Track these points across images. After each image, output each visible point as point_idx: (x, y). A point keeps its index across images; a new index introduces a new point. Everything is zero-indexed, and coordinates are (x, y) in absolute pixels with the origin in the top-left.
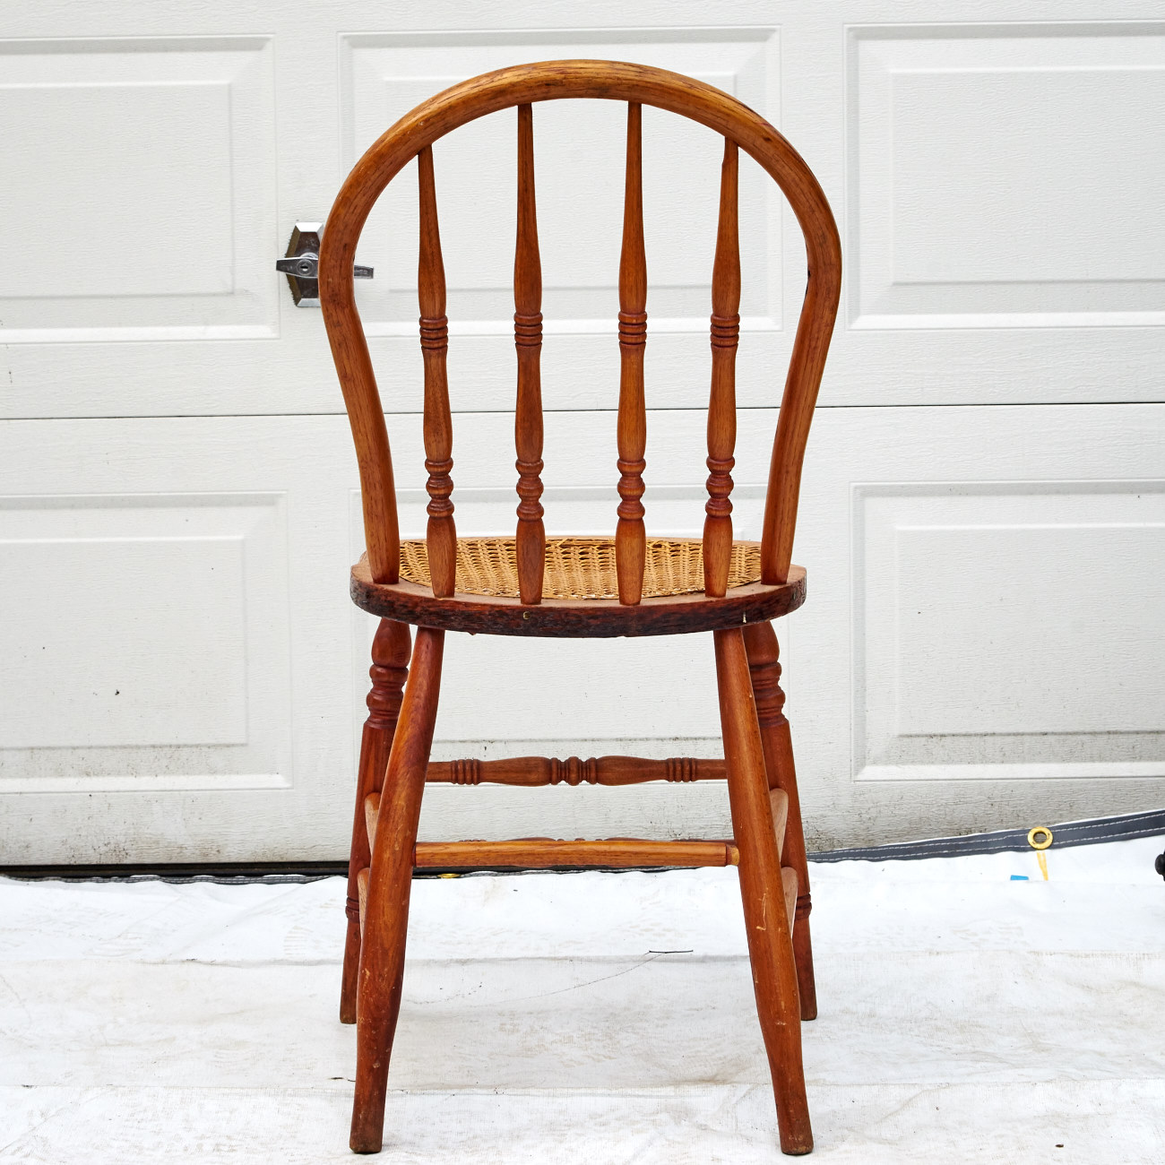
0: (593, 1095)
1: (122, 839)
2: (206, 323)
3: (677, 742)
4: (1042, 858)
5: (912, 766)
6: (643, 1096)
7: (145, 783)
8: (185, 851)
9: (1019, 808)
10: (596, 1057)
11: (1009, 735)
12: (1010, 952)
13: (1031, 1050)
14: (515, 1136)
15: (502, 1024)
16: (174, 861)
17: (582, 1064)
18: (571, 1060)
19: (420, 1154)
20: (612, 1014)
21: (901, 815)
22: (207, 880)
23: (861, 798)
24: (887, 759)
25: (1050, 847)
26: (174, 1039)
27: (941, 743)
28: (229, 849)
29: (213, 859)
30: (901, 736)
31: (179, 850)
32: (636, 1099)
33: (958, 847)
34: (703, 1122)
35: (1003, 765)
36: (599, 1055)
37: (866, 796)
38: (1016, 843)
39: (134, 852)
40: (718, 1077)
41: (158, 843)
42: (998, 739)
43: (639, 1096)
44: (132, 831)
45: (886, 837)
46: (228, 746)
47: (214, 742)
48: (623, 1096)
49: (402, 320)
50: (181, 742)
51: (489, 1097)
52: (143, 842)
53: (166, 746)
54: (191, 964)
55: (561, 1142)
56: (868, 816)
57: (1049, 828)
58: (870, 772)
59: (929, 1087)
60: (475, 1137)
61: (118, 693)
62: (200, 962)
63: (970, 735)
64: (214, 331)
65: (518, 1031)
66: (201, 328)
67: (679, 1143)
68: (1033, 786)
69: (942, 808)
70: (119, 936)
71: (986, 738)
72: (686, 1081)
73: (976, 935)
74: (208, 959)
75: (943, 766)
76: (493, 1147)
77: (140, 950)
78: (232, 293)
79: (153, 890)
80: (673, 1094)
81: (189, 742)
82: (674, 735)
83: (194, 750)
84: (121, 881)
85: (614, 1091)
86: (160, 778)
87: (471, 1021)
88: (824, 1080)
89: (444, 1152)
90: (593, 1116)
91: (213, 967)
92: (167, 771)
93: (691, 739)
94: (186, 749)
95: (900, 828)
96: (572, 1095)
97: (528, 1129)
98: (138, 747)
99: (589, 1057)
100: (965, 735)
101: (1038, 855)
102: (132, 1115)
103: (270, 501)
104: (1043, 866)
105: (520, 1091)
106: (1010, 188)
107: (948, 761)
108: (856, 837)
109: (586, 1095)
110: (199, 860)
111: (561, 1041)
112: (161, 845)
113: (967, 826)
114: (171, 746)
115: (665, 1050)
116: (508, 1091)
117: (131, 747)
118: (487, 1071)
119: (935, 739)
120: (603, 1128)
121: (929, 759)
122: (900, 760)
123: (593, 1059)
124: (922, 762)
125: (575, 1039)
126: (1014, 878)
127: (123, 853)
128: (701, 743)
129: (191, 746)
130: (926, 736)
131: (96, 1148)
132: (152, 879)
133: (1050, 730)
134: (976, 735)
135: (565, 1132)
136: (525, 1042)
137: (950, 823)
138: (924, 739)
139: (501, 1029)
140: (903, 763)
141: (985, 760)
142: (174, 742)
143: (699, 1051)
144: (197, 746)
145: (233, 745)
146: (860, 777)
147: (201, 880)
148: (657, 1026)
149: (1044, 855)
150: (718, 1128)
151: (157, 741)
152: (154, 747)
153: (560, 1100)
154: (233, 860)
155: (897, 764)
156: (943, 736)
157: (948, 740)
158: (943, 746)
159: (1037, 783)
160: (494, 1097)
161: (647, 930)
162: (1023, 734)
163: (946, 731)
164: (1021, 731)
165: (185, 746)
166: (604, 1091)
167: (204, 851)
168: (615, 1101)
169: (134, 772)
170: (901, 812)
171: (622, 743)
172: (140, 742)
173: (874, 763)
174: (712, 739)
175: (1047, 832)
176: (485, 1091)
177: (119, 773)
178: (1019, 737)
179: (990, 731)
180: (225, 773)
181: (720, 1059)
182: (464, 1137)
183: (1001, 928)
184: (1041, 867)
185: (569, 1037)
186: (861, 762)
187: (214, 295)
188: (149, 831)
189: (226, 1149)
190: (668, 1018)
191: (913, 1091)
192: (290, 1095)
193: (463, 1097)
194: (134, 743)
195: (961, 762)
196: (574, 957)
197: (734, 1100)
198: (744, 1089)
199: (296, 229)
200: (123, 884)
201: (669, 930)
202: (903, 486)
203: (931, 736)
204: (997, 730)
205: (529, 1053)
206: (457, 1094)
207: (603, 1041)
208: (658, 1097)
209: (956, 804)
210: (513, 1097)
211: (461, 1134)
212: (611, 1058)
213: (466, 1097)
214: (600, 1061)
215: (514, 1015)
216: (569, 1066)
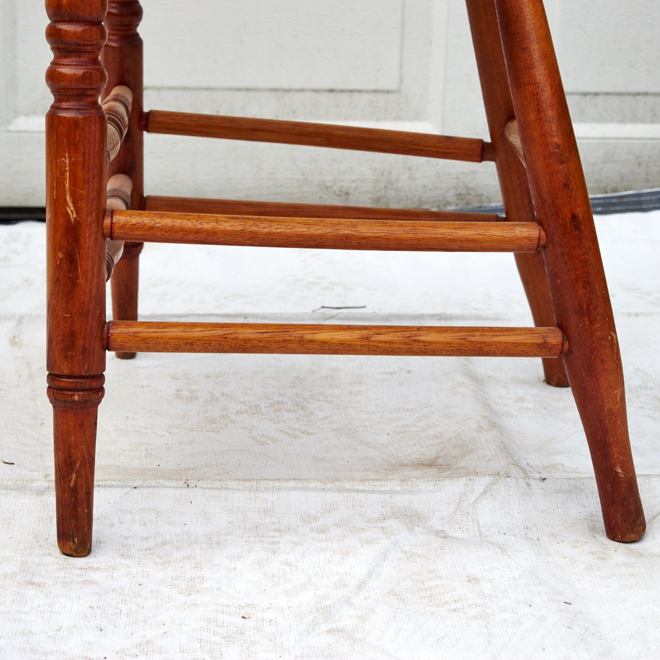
0: (305, 489)
3: (333, 94)
6: (364, 491)
10: (290, 432)
14: (215, 542)
15: (178, 390)
17: (277, 441)
18: (264, 436)
19: (98, 569)
20: (297, 378)
27: (594, 102)
32: (355, 494)
34: (440, 528)
36: (294, 430)
40: (440, 461)
42: (650, 99)
43: (358, 491)
48: (340, 490)
51: (179, 490)
55: (274, 552)
60: (164, 543)
65: (197, 398)
71: (638, 97)
72: (403, 465)
73: (649, 293)
76: (188, 557)
80: (398, 488)
82: (329, 86)
85: (329, 486)
87: (143, 387)
88: (563, 465)
89: (128, 562)
90: (307, 519)
96: (279, 489)
97: (230, 533)
99: (282, 431)
105: (216, 484)
109: (295, 489)
111: (247, 411)
115: (367, 423)
116: (199, 484)
118: (168, 449)
119: (588, 98)
120: (322, 536)
123: (288, 434)
125: (263, 410)
128: (356, 96)
134: (629, 94)
135: (277, 539)
136: (207, 411)
139: (177, 397)
143: (406, 426)
148: (351, 394)
150: (458, 534)
153: (264, 496)
156: (596, 94)
157: (600, 100)
158: (596, 105)
160: (185, 491)
161: (314, 284)
166: (317, 484)
168: (330, 497)
174: (368, 91)
176: (174, 484)
181: (436, 437)
182: (150, 544)
185: (256, 406)
190: (360, 383)
193: (146, 491)
195: (611, 121)
196: (248, 314)
197: (472, 498)
198: (481, 483)
201: (336, 284)
203: (585, 94)
205: (213, 426)
206: (140, 486)
207: (294, 411)
208: (381, 492)
209: (604, 162)
210: (208, 491)
211: (147, 538)
212: (308, 434)
213: (151, 490)
214: (296, 437)
215: (189, 379)
216: (263, 443)
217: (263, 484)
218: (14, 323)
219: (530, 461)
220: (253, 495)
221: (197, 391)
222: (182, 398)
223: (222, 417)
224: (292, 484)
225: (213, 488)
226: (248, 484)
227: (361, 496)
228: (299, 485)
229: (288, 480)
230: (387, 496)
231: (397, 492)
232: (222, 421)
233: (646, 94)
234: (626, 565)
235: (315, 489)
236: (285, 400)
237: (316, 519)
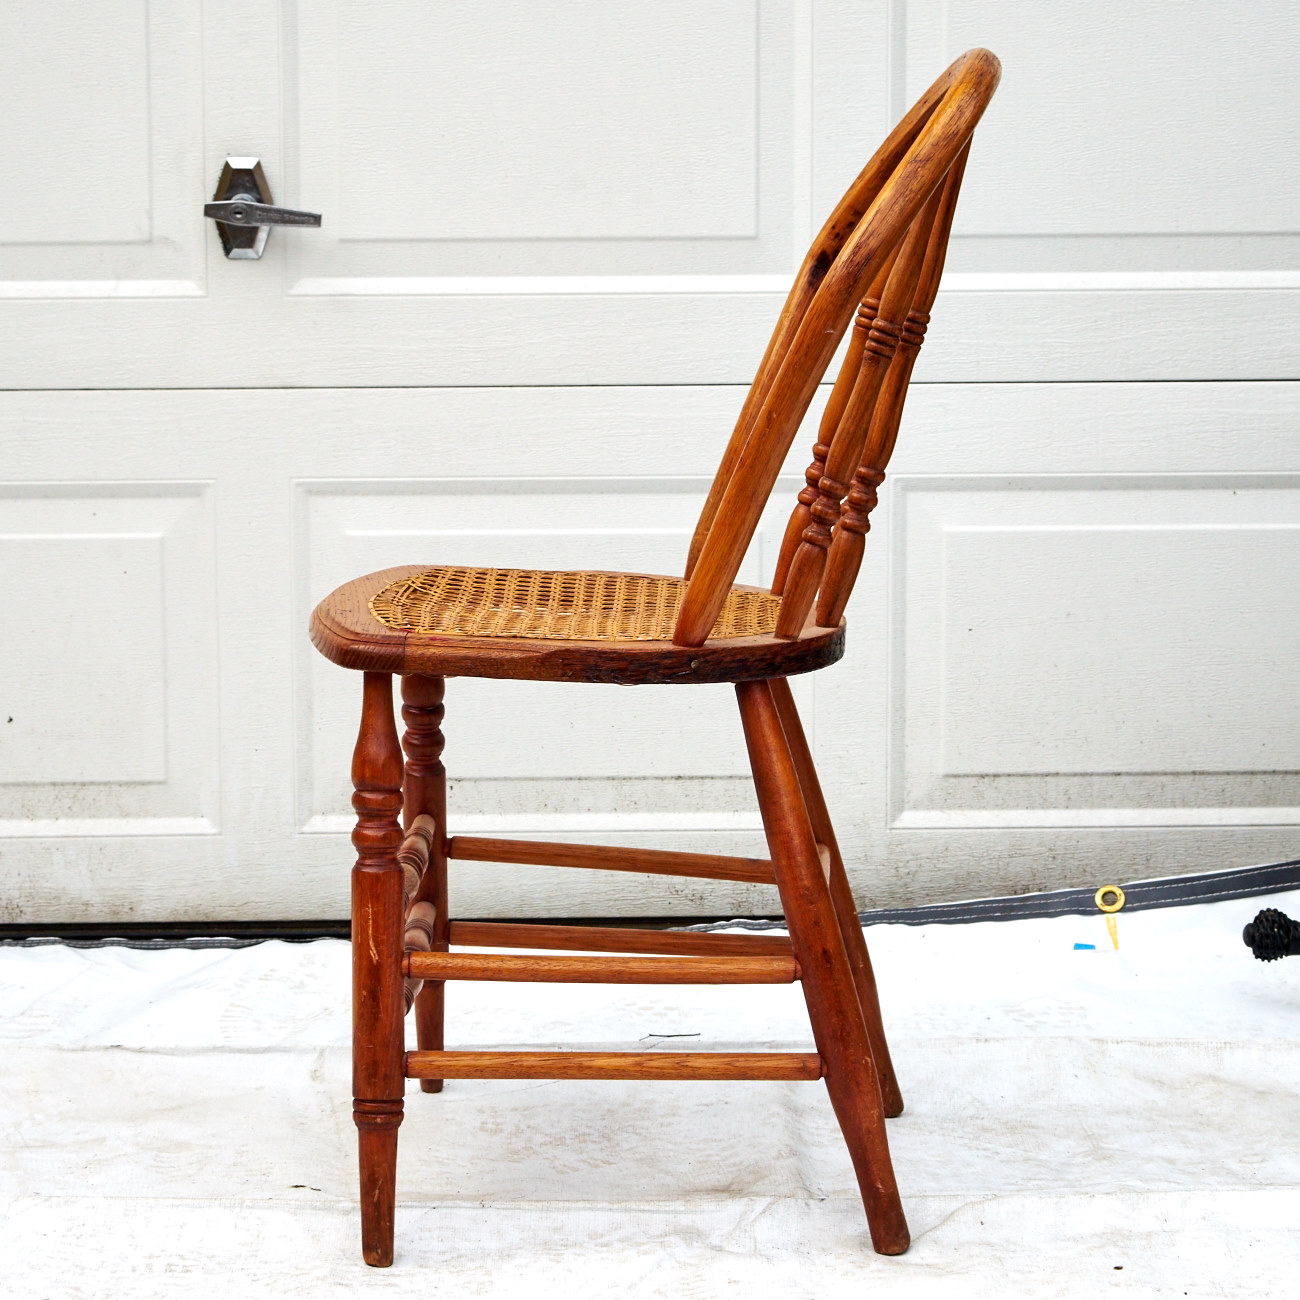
0: (592, 1209)
1: (16, 894)
2: (118, 277)
3: (681, 781)
4: (1112, 923)
5: (959, 812)
6: (649, 1211)
7: (43, 827)
8: (91, 908)
9: (1085, 862)
10: (592, 1162)
11: (1075, 775)
12: (1071, 1039)
13: (1090, 1159)
14: (505, 1254)
15: (483, 1123)
16: (78, 920)
17: (578, 1170)
18: (565, 1166)
19: (399, 1275)
20: (609, 1110)
21: (944, 870)
22: (119, 944)
23: (898, 849)
24: (930, 803)
25: (1123, 910)
26: (104, 1139)
27: (994, 785)
28: (143, 906)
29: (125, 918)
30: (948, 776)
31: (84, 908)
32: (641, 1214)
33: (1013, 908)
34: (718, 1244)
35: (1067, 811)
36: (597, 1160)
37: (904, 846)
38: (1081, 904)
39: (30, 909)
40: (734, 1187)
41: (57, 898)
42: (1062, 781)
43: (643, 1211)
44: (27, 885)
45: (928, 895)
46: (143, 784)
47: (124, 778)
48: (626, 1211)
49: (355, 276)
50: (87, 778)
51: (475, 1211)
52: (41, 898)
53: (68, 784)
54: (116, 1050)
55: (558, 1263)
56: (907, 871)
57: (1120, 887)
58: (909, 818)
59: (973, 1199)
60: (460, 1256)
61: (11, 720)
62: (127, 1049)
63: (1029, 775)
64: (129, 288)
65: (501, 1131)
66: (112, 283)
67: (691, 1265)
68: (1103, 836)
69: (994, 861)
70: (22, 1014)
71: (1048, 778)
72: (697, 1191)
73: (1030, 1015)
74: (136, 1045)
75: (996, 812)
76: (481, 1267)
77: (49, 1030)
78: (149, 242)
79: (56, 956)
80: (682, 1208)
81: (96, 778)
82: (676, 773)
83: (102, 788)
84: (16, 945)
85: (616, 1206)
86: (62, 822)
87: (447, 1120)
89: (427, 1271)
90: (593, 1236)
91: (142, 1055)
92: (70, 813)
93: (697, 778)
94: (92, 787)
95: (944, 885)
96: (569, 1209)
97: (520, 1248)
98: (35, 785)
99: (584, 1162)
100: (1022, 775)
101: (1108, 920)
102: (70, 1230)
103: (194, 491)
104: (1113, 931)
105: (509, 1205)
106: (1085, 121)
107: (1002, 805)
108: (892, 895)
109: (584, 1209)
110: (108, 919)
111: (551, 1143)
112: (62, 902)
113: (1023, 883)
114: (74, 784)
115: (671, 1154)
116: (495, 1204)
117: (26, 784)
118: (469, 1177)
119: (986, 780)
120: (605, 1249)
121: (980, 803)
122: (947, 802)
123: (589, 1163)
124: (971, 807)
125: (568, 1141)
126: (1078, 947)
127: (17, 911)
128: (708, 782)
129: (99, 784)
130: (977, 776)
131: (33, 1267)
132: (53, 943)
133: (1124, 769)
134: (1036, 775)
135: (562, 1252)
136: (510, 1143)
137: (1003, 879)
138: (974, 780)
139: (482, 1129)
140: (949, 808)
141: (1046, 804)
142: (79, 779)
143: (710, 1155)
144: (106, 784)
145: (150, 783)
146: (897, 824)
147: (112, 944)
148: (662, 1125)
149: (1114, 919)
150: (735, 1249)
151: (58, 779)
152: (54, 784)
153: (554, 1215)
154: (150, 918)
155: (942, 808)
156: (996, 776)
157: (1003, 780)
158: (996, 788)
159: (1108, 833)
160: (480, 1211)
161: (646, 1009)
162: (1092, 774)
163: (1000, 770)
164: (1089, 771)
165: (92, 783)
166: (605, 1204)
167: (114, 908)
168: (617, 1217)
169: (31, 814)
170: (946, 866)
171: (615, 782)
172: (37, 779)
173: (915, 807)
174: (721, 778)
175: (1118, 891)
176: (469, 1204)
177: (12, 816)
178: (1087, 778)
179: (1053, 770)
180: (139, 816)
181: (735, 1165)
182: (447, 1257)
183: (1061, 1008)
184: (1111, 935)
185: (561, 1138)
186: (899, 806)
187: (128, 243)
188: (46, 885)
189: (180, 1269)
190: (674, 1115)
191: (954, 1205)
192: (248, 1207)
193: (445, 1211)
194: (30, 779)
195: (1017, 807)
196: (563, 1044)
197: (752, 1217)
198: (761, 1203)
199: (227, 165)
200: (18, 949)
201: (672, 1009)
202: (952, 479)
203: (983, 776)
204: (1062, 769)
205: (516, 1156)
206: (438, 1207)
207: (600, 1143)
208: (666, 1212)
209: (1011, 856)
210: (502, 1212)
211: (444, 1253)
212: (610, 1163)
213: (448, 1211)
214: (597, 1167)
215: (496, 1112)
216: (562, 1172)
217: (554, 1205)
218: (316, 1055)
219: (823, 1187)
220: (544, 1215)
221: (502, 1124)
222: (487, 1131)
223: (526, 1148)
224: (581, 1204)
225: (506, 1209)
226: (539, 1205)
227: (646, 1216)
228: (588, 1205)
229: (578, 1201)
230: (671, 1216)
231: (681, 1212)
232: (525, 1152)
233: (1057, 774)
234: (879, 1271)
235: (603, 1209)
236: (592, 1132)
237: (602, 1236)
